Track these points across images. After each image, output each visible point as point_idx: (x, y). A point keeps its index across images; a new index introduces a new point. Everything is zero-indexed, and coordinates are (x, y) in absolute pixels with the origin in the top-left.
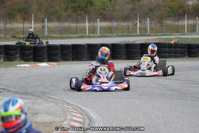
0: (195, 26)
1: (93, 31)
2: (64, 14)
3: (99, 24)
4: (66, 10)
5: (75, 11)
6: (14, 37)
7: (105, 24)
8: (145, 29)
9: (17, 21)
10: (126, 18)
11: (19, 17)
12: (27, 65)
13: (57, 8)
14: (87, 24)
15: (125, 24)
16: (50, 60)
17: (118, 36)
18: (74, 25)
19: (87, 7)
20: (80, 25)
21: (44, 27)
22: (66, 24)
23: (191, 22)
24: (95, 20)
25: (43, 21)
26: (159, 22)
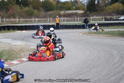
0: (64, 20)
1: (35, 21)
2: (25, 16)
3: (37, 19)
4: (26, 15)
5: (28, 15)
6: (12, 23)
7: (38, 19)
8: (50, 21)
9: (11, 18)
10: (44, 17)
11: (12, 17)
12: (19, 32)
13: (23, 14)
14: (33, 19)
15: (44, 19)
16: (26, 30)
17: (42, 23)
18: (29, 19)
19: (32, 14)
20: (31, 19)
21: (20, 20)
22: (26, 19)
23: (64, 19)
24: (35, 18)
25: (20, 18)
26: (54, 19)
